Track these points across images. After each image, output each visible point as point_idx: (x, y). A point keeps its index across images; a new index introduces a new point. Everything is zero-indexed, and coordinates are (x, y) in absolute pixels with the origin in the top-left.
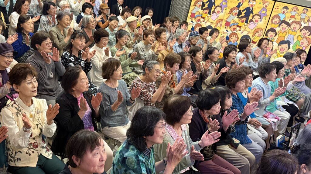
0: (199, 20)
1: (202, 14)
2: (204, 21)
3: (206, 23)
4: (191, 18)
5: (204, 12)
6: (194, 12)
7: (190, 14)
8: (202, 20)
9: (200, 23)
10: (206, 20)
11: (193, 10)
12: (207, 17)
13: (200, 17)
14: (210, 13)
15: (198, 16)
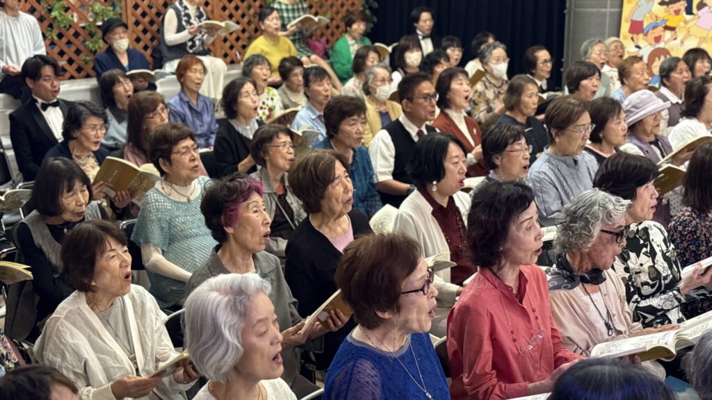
0: (658, 39)
1: (666, 18)
2: (675, 39)
3: (682, 42)
4: (630, 35)
5: (672, 11)
6: (637, 18)
7: (625, 27)
8: (668, 34)
9: (661, 45)
10: (680, 35)
11: (633, 12)
12: (682, 24)
13: (661, 28)
14: (689, 11)
15: (655, 27)
